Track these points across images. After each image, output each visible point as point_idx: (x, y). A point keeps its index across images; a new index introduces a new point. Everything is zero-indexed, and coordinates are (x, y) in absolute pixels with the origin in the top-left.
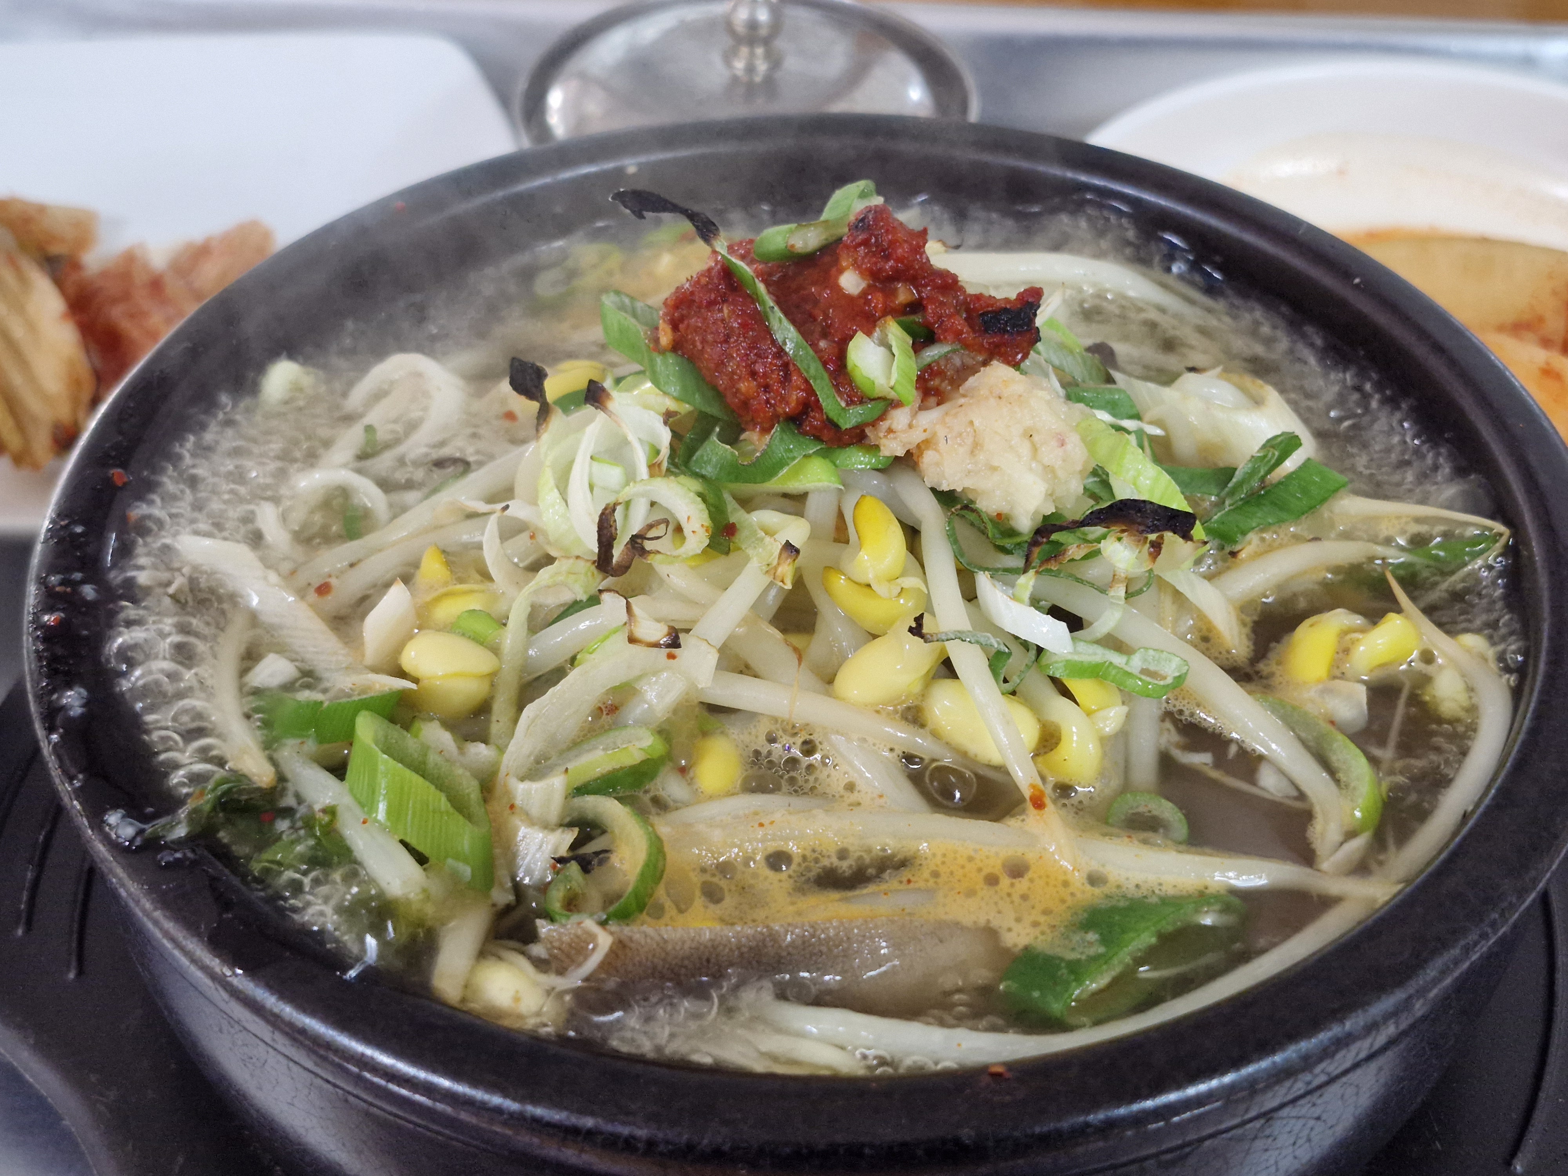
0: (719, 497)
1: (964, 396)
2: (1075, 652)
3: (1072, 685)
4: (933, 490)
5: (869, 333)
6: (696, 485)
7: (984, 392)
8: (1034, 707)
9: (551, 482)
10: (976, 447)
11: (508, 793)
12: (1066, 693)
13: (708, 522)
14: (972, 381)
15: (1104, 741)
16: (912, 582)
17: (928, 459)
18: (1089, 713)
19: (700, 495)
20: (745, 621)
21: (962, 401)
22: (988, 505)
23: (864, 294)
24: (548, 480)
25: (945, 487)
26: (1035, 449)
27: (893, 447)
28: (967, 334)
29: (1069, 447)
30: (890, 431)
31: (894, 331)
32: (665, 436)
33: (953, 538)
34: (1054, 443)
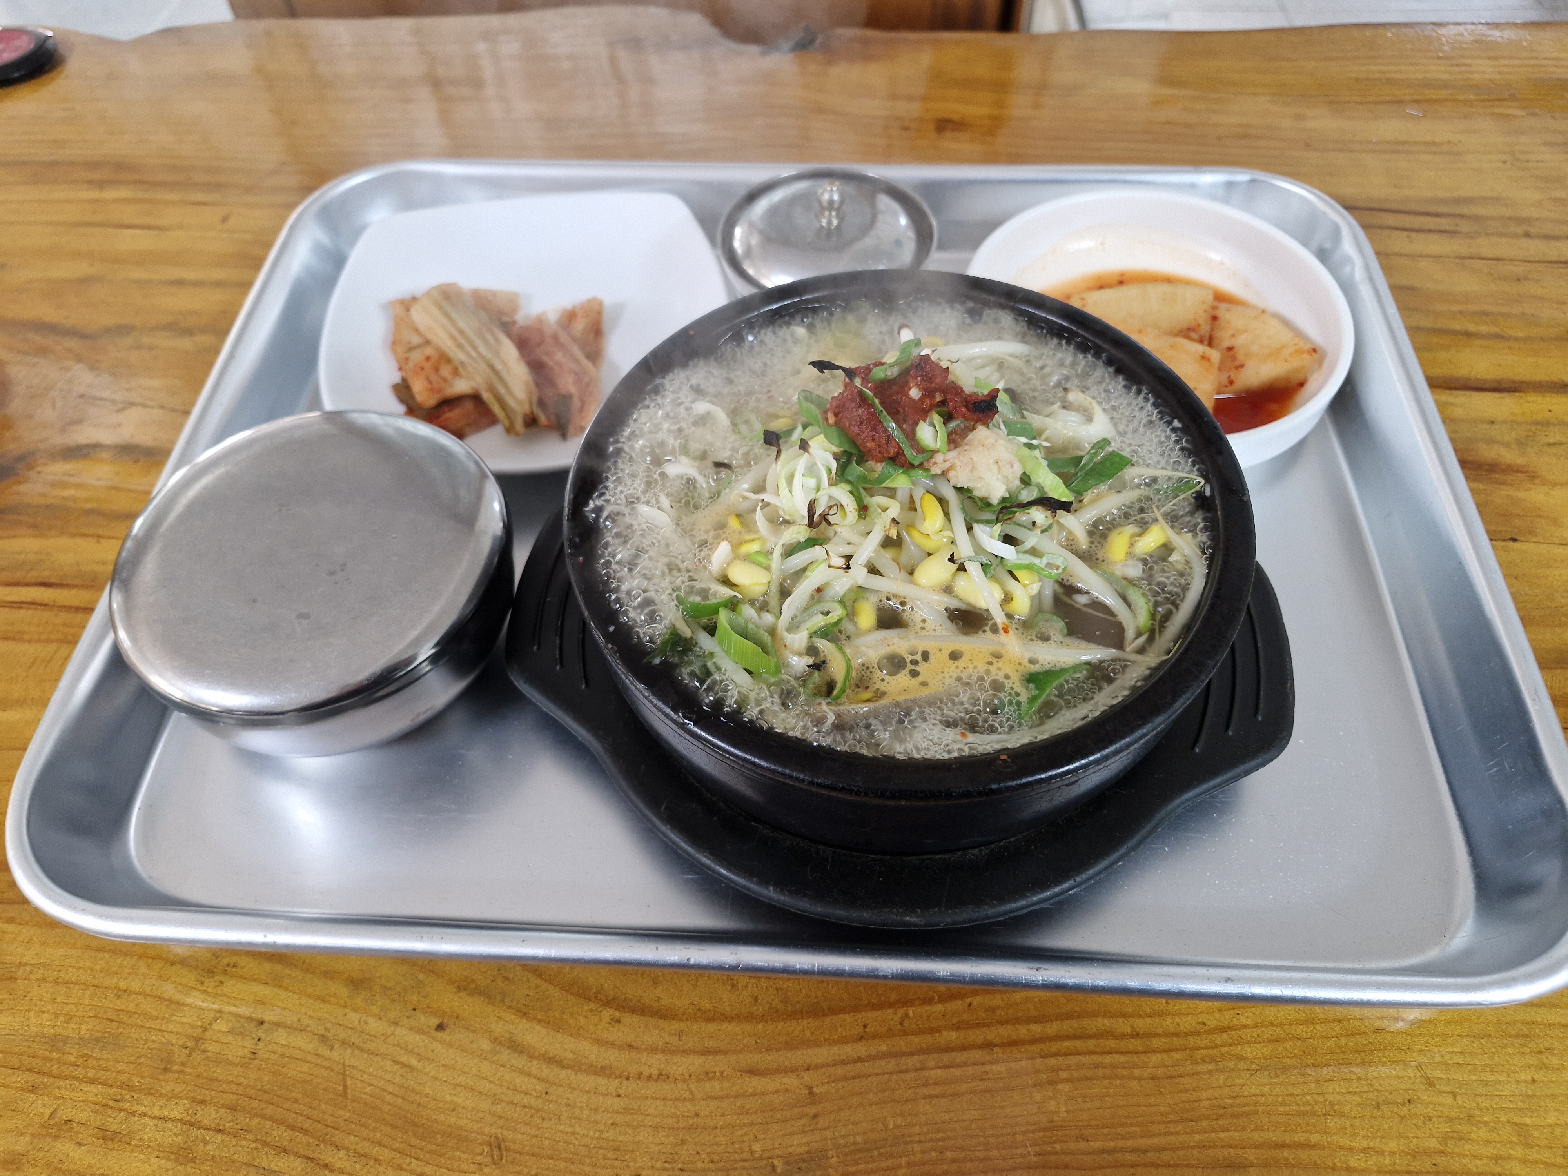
0: (859, 493)
1: (967, 444)
2: (1018, 559)
3: (1016, 573)
4: (954, 487)
5: (924, 421)
6: (848, 487)
7: (976, 443)
8: (1002, 584)
9: (785, 485)
10: (973, 469)
11: (782, 639)
12: (1016, 579)
13: (856, 507)
14: (971, 436)
15: (1032, 598)
16: (948, 533)
17: (952, 474)
18: (1025, 586)
19: (851, 492)
20: (875, 551)
21: (966, 447)
22: (978, 493)
23: (921, 399)
24: (783, 485)
25: (959, 486)
26: (999, 468)
27: (936, 470)
28: (968, 414)
29: (1015, 468)
30: (935, 463)
31: (936, 418)
32: (834, 465)
33: (964, 510)
34: (1009, 466)
